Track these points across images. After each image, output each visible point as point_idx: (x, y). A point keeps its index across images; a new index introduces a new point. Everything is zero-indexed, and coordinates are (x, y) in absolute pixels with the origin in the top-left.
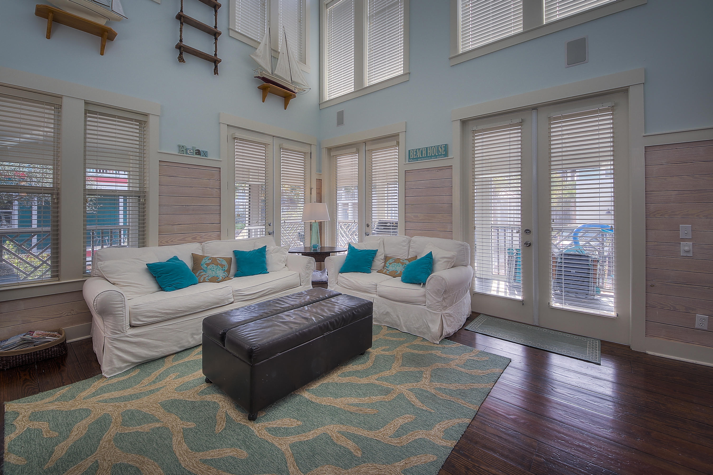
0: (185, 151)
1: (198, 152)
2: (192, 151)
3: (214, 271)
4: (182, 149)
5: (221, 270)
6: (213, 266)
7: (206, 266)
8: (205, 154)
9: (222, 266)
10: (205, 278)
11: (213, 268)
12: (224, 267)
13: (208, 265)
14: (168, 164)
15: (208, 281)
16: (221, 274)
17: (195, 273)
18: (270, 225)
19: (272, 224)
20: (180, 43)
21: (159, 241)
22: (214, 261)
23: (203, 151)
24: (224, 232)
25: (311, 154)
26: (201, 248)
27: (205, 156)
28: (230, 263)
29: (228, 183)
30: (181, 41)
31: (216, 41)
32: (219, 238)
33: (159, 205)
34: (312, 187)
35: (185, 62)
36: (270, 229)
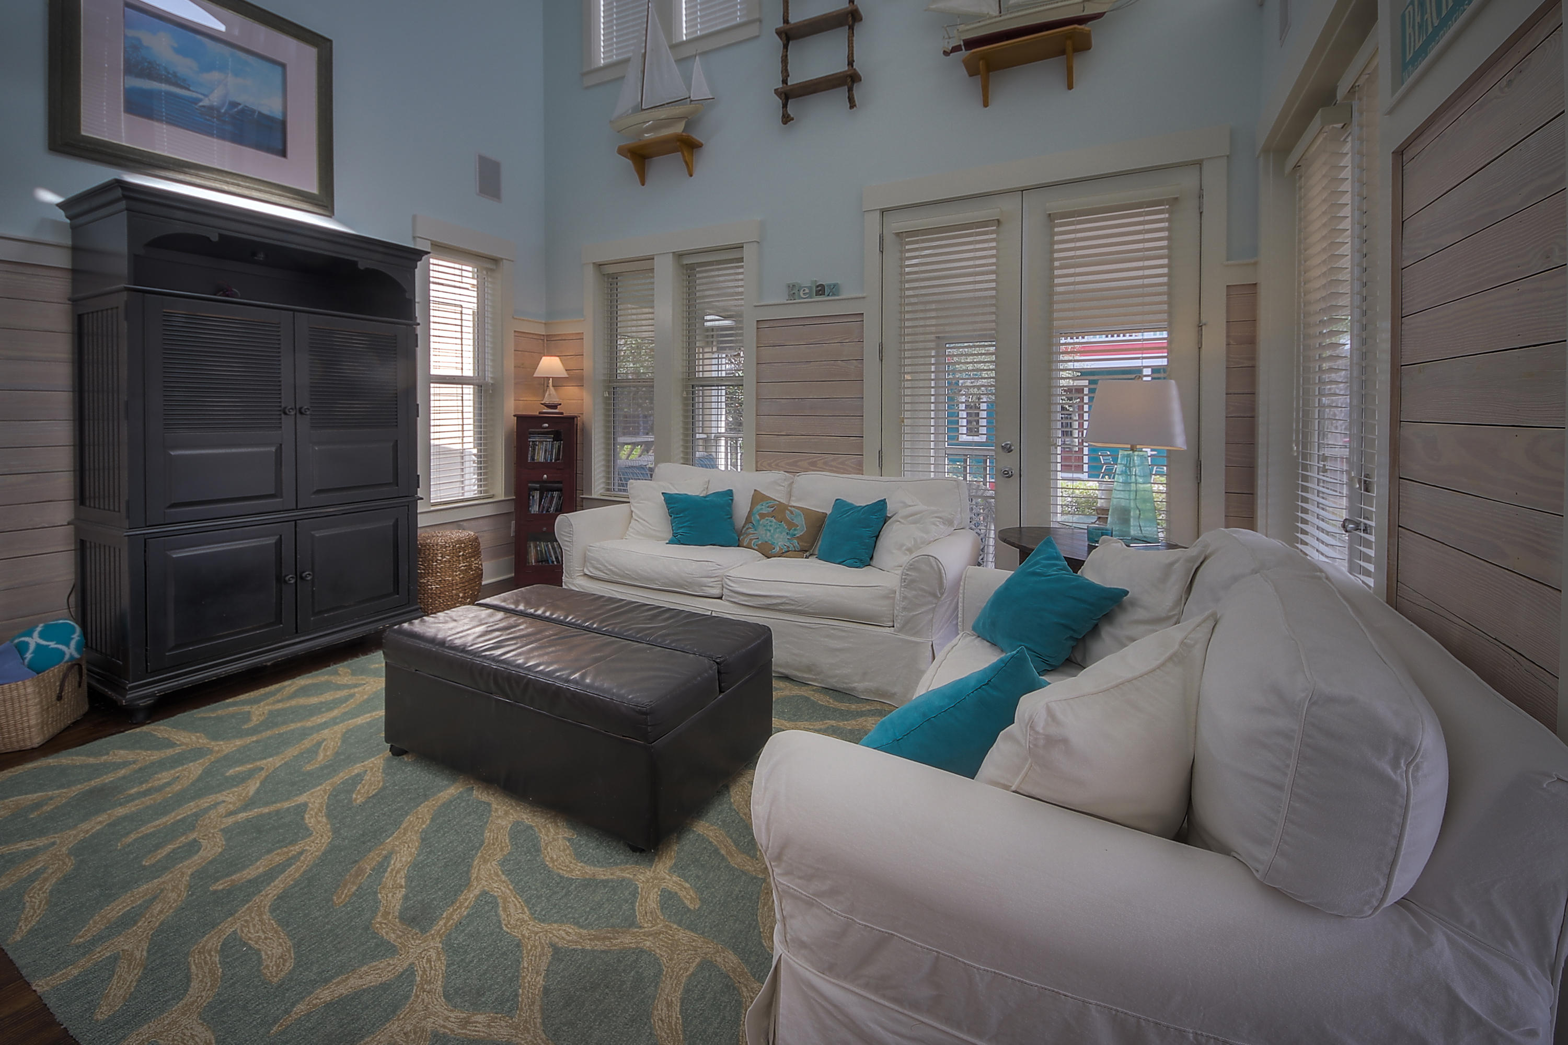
0: (797, 293)
1: (821, 290)
2: (807, 291)
3: (770, 531)
4: (793, 291)
5: (784, 533)
6: (771, 522)
7: (758, 517)
8: (834, 290)
9: (791, 525)
10: (751, 540)
11: (771, 526)
12: (795, 530)
13: (762, 516)
14: (771, 324)
15: (756, 548)
16: (781, 541)
17: (743, 527)
18: (1010, 451)
19: (1015, 448)
20: (781, 85)
21: (757, 462)
22: (779, 511)
23: (829, 286)
24: (870, 459)
25: (1201, 197)
26: (786, 483)
27: (834, 295)
28: (818, 523)
29: (881, 345)
30: (785, 81)
31: (851, 30)
32: (859, 469)
33: (757, 399)
34: (1203, 321)
35: (792, 119)
36: (1009, 461)
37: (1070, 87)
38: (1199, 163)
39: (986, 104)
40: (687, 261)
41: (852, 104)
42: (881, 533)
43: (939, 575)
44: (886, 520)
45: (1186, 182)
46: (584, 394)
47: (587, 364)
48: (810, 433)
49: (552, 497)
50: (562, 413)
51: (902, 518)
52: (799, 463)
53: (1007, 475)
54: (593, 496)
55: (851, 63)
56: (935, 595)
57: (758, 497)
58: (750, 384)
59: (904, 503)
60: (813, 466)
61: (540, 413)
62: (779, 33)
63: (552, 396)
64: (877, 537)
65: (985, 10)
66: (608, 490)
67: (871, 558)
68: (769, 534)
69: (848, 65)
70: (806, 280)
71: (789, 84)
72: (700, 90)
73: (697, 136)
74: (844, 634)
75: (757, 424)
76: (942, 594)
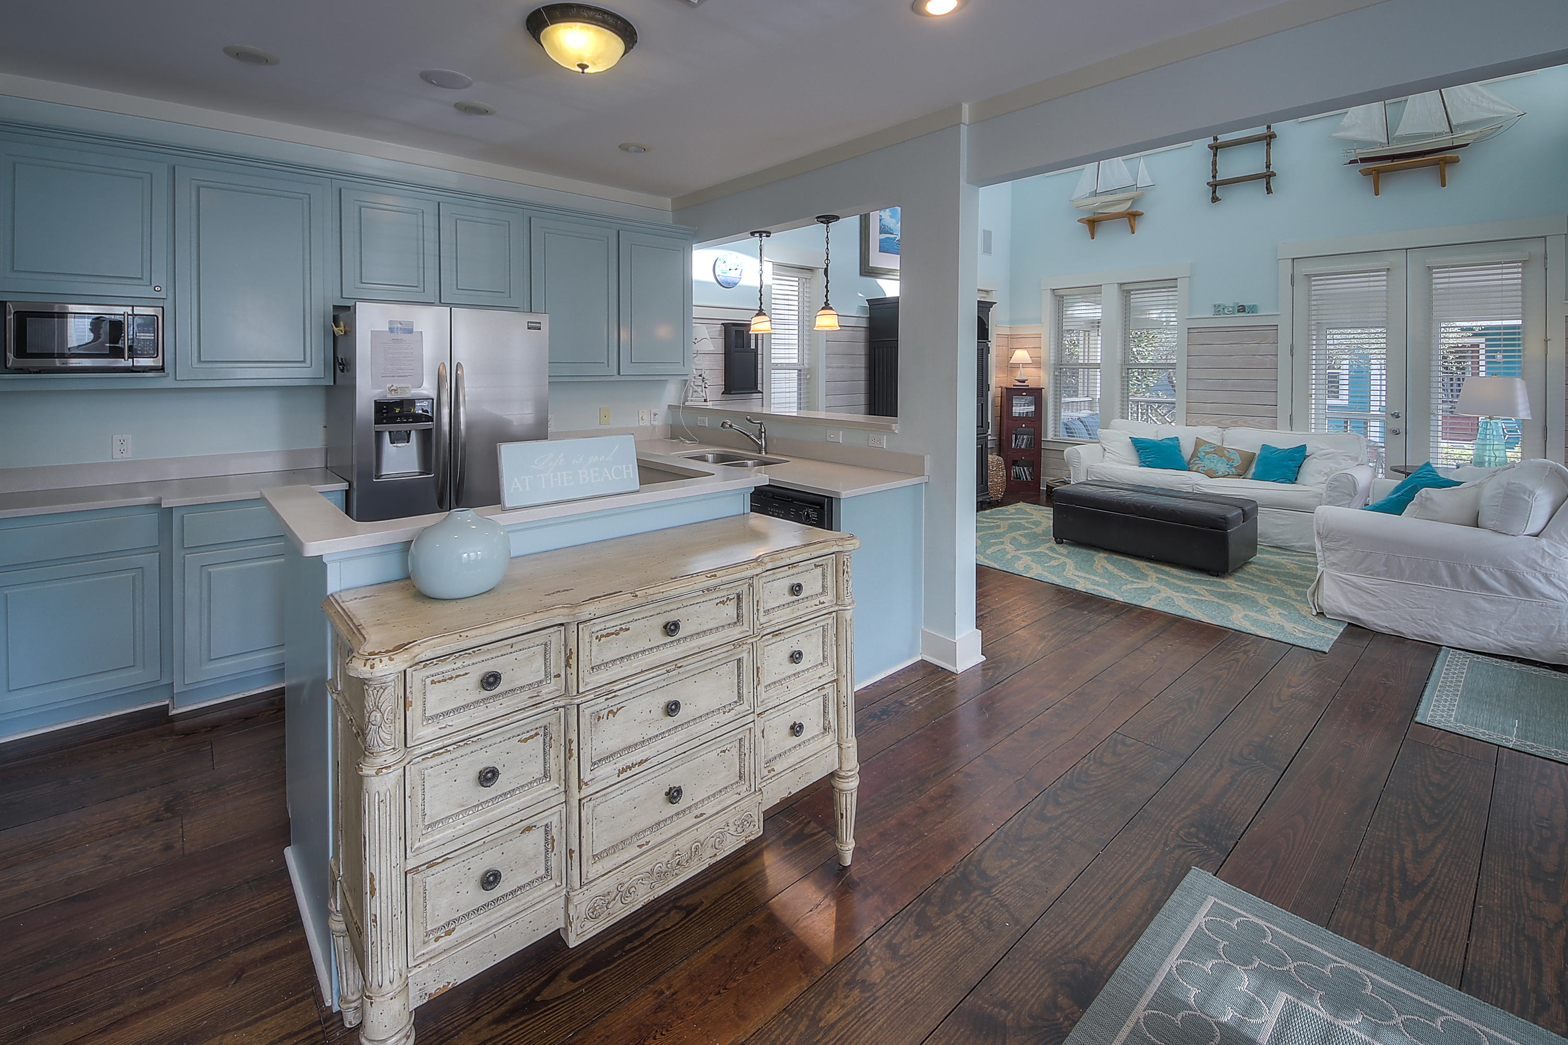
0: (1222, 310)
1: (1242, 309)
2: (1231, 309)
3: (1213, 462)
4: (1219, 310)
5: (1224, 465)
6: (1212, 457)
7: (1202, 454)
8: (1253, 309)
9: (1229, 459)
10: (1199, 467)
11: (1212, 459)
12: (1233, 462)
13: (1206, 453)
14: (1200, 331)
15: (1203, 472)
17: (1190, 459)
18: (1398, 417)
19: (1402, 415)
20: (1211, 180)
21: (1187, 420)
22: (1219, 451)
23: (1249, 306)
24: (1283, 419)
25: (1546, 258)
26: (1219, 434)
27: (1253, 312)
28: (1249, 459)
29: (1292, 346)
30: (1214, 177)
31: (1268, 147)
32: (1274, 426)
33: (1187, 379)
34: (1548, 338)
35: (1220, 200)
36: (1398, 424)
37: (1443, 185)
38: (1545, 237)
39: (1377, 194)
40: (1126, 288)
41: (1269, 190)
42: (1303, 465)
43: (1354, 484)
44: (1305, 457)
45: (1536, 248)
46: (1042, 373)
47: (1043, 353)
48: (1232, 402)
49: (1023, 439)
50: (1028, 386)
51: (1318, 456)
52: (1223, 422)
53: (1396, 433)
54: (1048, 439)
55: (1268, 167)
56: (1351, 495)
57: (1199, 443)
58: (1182, 370)
59: (1318, 447)
60: (1236, 424)
61: (1014, 386)
62: (1210, 147)
63: (1021, 374)
64: (1299, 467)
65: (1376, 138)
66: (1055, 436)
67: (1296, 479)
68: (1212, 464)
69: (1266, 168)
70: (1230, 301)
71: (1217, 179)
72: (1144, 179)
73: (1139, 209)
74: (1286, 516)
75: (1188, 396)
76: (1355, 495)
